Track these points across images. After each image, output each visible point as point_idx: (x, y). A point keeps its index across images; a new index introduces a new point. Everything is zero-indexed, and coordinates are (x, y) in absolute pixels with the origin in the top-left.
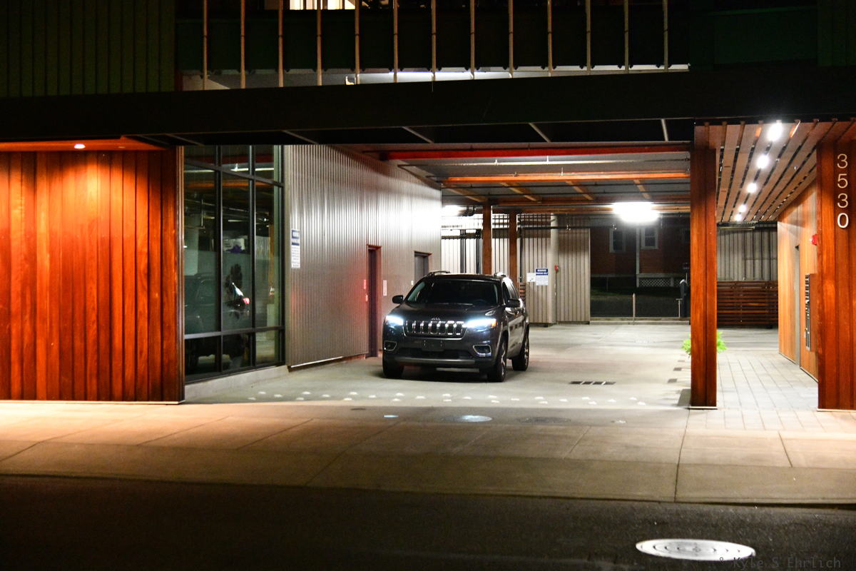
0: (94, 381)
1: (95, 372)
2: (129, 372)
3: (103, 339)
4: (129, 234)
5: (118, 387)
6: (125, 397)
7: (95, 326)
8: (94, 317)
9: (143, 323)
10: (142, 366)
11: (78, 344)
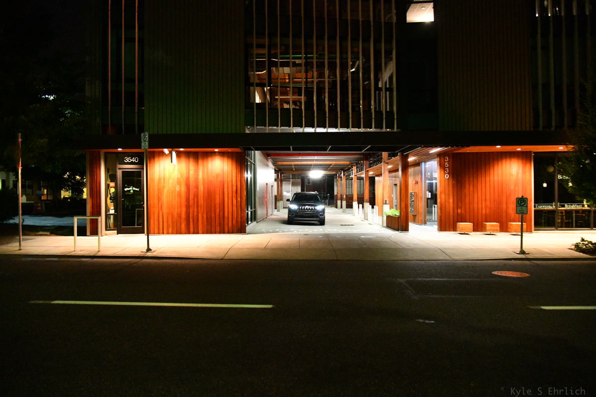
0: (218, 227)
1: (218, 224)
2: (230, 225)
3: (221, 213)
4: (230, 179)
5: (226, 230)
6: (229, 233)
7: (218, 210)
8: (218, 206)
9: (235, 208)
10: (234, 222)
11: (213, 215)
